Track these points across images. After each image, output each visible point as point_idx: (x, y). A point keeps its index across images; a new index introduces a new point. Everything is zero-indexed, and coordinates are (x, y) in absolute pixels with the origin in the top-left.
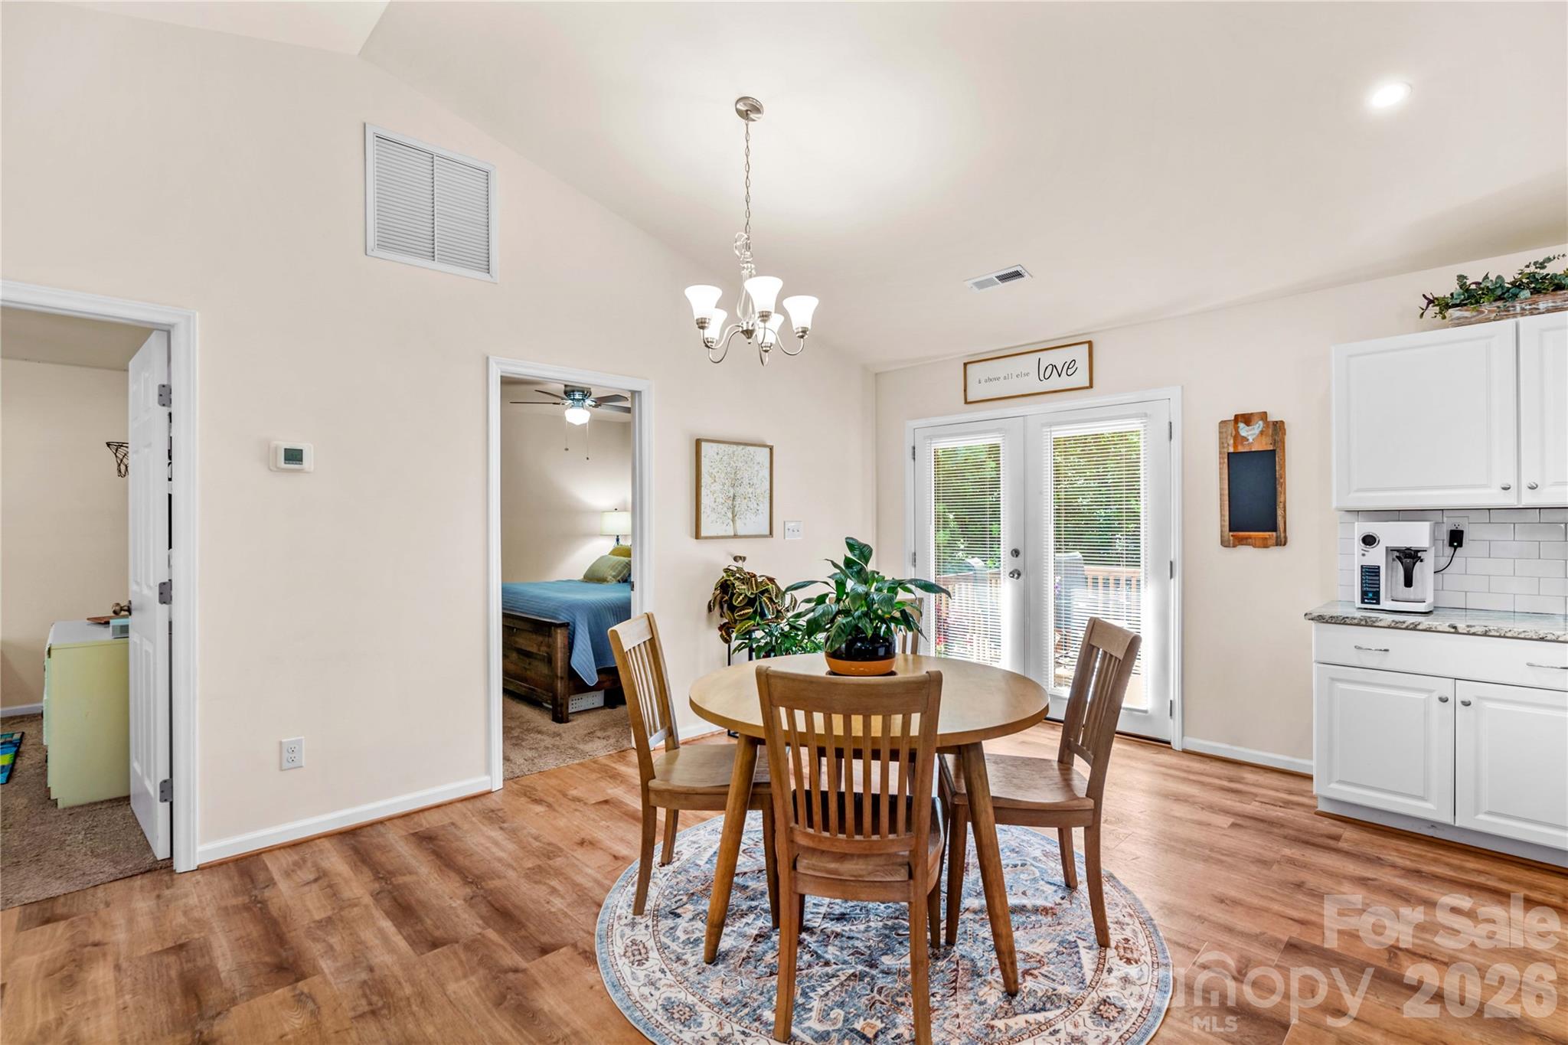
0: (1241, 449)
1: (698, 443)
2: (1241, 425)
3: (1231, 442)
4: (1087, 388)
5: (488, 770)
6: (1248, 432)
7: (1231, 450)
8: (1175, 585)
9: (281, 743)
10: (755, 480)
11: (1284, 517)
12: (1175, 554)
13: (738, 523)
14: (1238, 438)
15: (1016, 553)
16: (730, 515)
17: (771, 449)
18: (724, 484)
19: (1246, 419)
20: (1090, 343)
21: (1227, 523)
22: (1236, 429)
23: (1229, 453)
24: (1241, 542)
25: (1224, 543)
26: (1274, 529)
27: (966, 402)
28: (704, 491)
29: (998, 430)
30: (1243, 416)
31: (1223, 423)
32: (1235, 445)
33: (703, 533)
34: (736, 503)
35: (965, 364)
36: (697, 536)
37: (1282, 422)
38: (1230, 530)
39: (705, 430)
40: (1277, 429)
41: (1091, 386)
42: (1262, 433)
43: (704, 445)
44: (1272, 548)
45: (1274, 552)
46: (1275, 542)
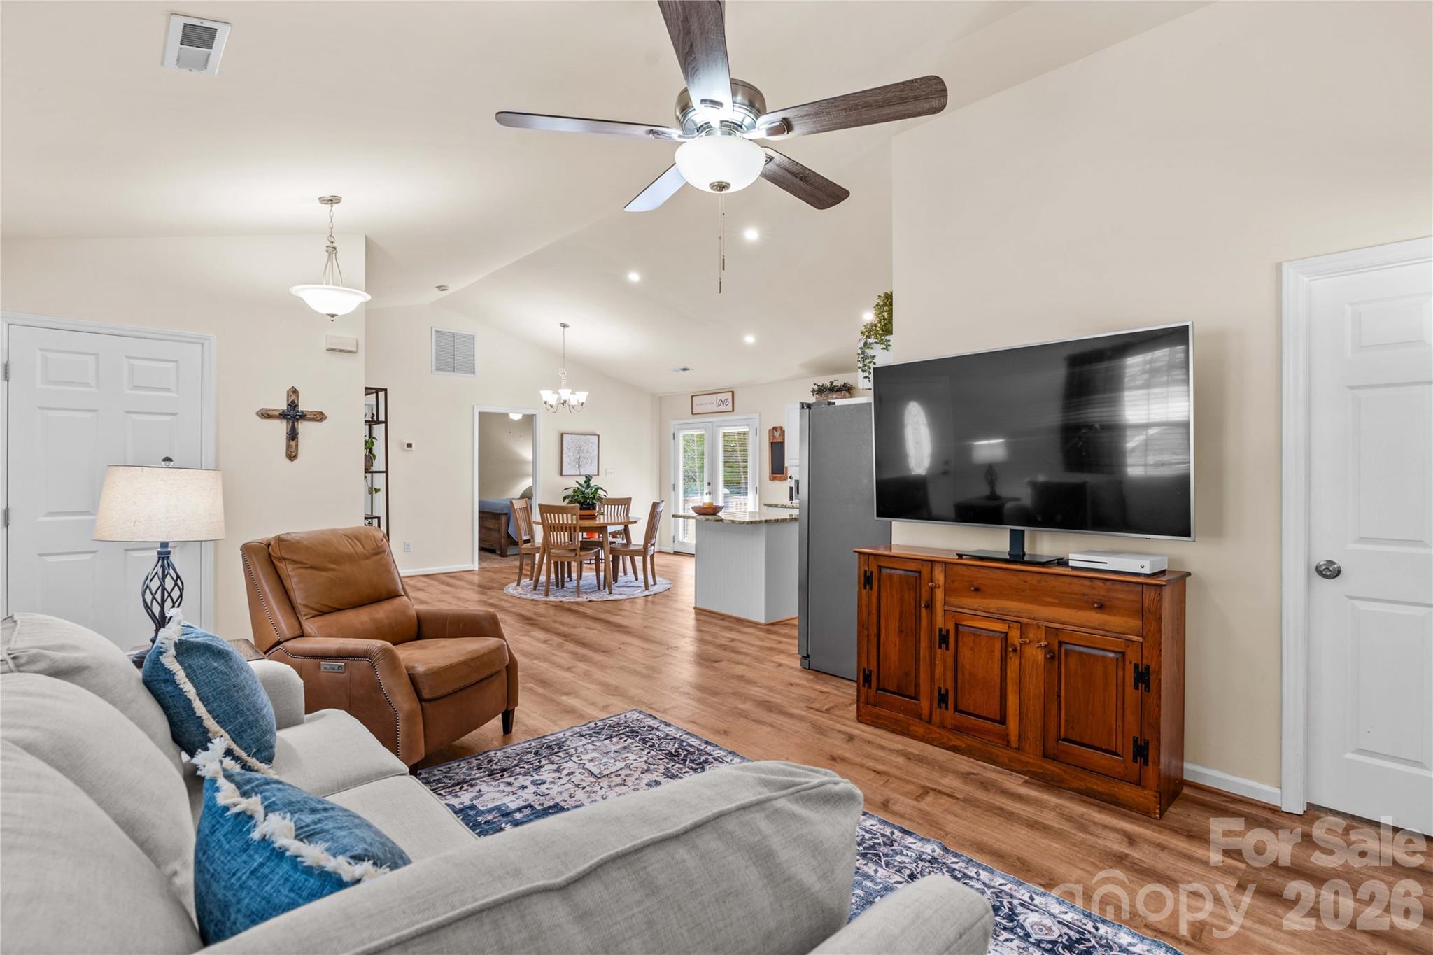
0: (775, 441)
1: (562, 435)
2: (774, 431)
4: (730, 411)
5: (473, 562)
6: (777, 434)
8: (757, 498)
9: (404, 543)
10: (590, 450)
11: (785, 468)
12: (757, 485)
13: (582, 469)
14: (774, 437)
15: (709, 484)
16: (577, 466)
17: (599, 436)
18: (574, 453)
19: (775, 429)
20: (733, 392)
21: (771, 471)
22: (773, 433)
23: (771, 442)
24: (774, 478)
25: (770, 480)
26: (783, 474)
27: (692, 414)
28: (564, 456)
29: (702, 428)
30: (774, 427)
31: (770, 430)
32: (773, 439)
33: (564, 474)
34: (581, 459)
35: (692, 397)
36: (561, 475)
37: (785, 431)
38: (771, 474)
39: (565, 429)
40: (784, 433)
41: (733, 410)
42: (779, 434)
43: (565, 436)
44: (783, 480)
45: (783, 483)
46: (782, 478)
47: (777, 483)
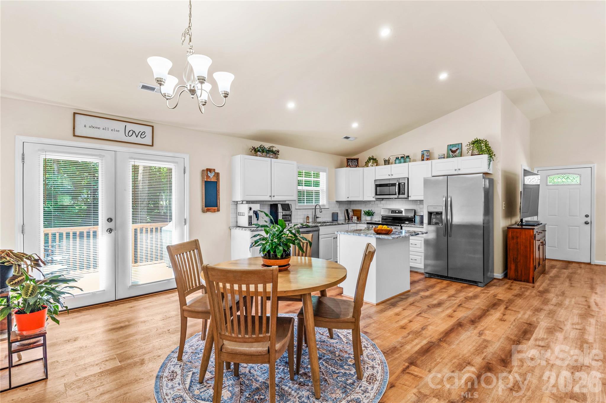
0: (208, 180)
2: (209, 172)
3: (206, 177)
6: (211, 175)
7: (206, 180)
8: (186, 228)
11: (219, 202)
12: (186, 216)
14: (208, 177)
15: (110, 220)
20: (154, 126)
21: (204, 205)
22: (207, 173)
23: (205, 181)
24: (208, 210)
25: (204, 211)
26: (217, 206)
27: (74, 135)
29: (100, 156)
30: (209, 169)
31: (204, 170)
32: (207, 179)
35: (74, 113)
37: (219, 173)
38: (205, 207)
40: (217, 175)
41: (151, 145)
42: (214, 176)
44: (216, 212)
45: (217, 214)
46: (216, 210)
47: (209, 215)
